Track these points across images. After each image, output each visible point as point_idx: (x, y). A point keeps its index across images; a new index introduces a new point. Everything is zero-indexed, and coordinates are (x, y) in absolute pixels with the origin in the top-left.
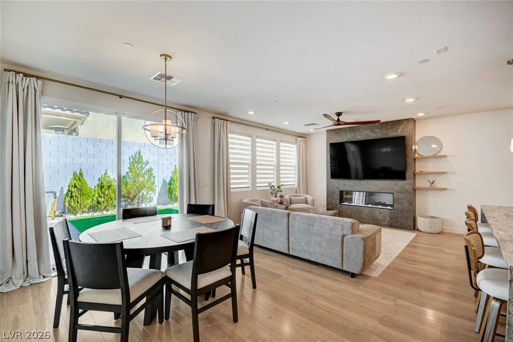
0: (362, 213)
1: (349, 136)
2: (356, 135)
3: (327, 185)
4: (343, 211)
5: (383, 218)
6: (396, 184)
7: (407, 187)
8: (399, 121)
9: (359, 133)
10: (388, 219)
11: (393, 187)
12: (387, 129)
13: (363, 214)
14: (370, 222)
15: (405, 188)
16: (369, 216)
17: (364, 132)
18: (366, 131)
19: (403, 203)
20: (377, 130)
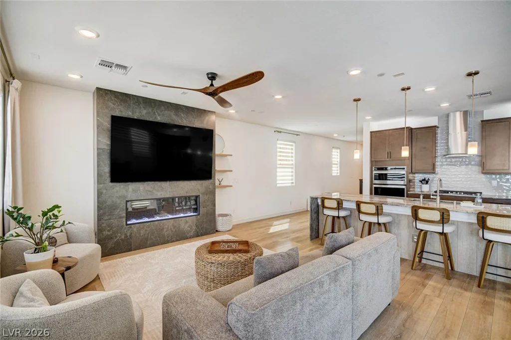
0: (163, 229)
1: (144, 112)
2: (154, 113)
3: (99, 194)
4: (133, 235)
5: (189, 229)
6: (202, 184)
7: (211, 187)
8: (205, 110)
9: (159, 112)
10: (194, 228)
11: (199, 188)
12: (193, 117)
13: (165, 230)
14: (174, 239)
15: (210, 188)
16: (172, 231)
17: (166, 112)
18: (169, 112)
19: (208, 206)
20: (182, 115)
